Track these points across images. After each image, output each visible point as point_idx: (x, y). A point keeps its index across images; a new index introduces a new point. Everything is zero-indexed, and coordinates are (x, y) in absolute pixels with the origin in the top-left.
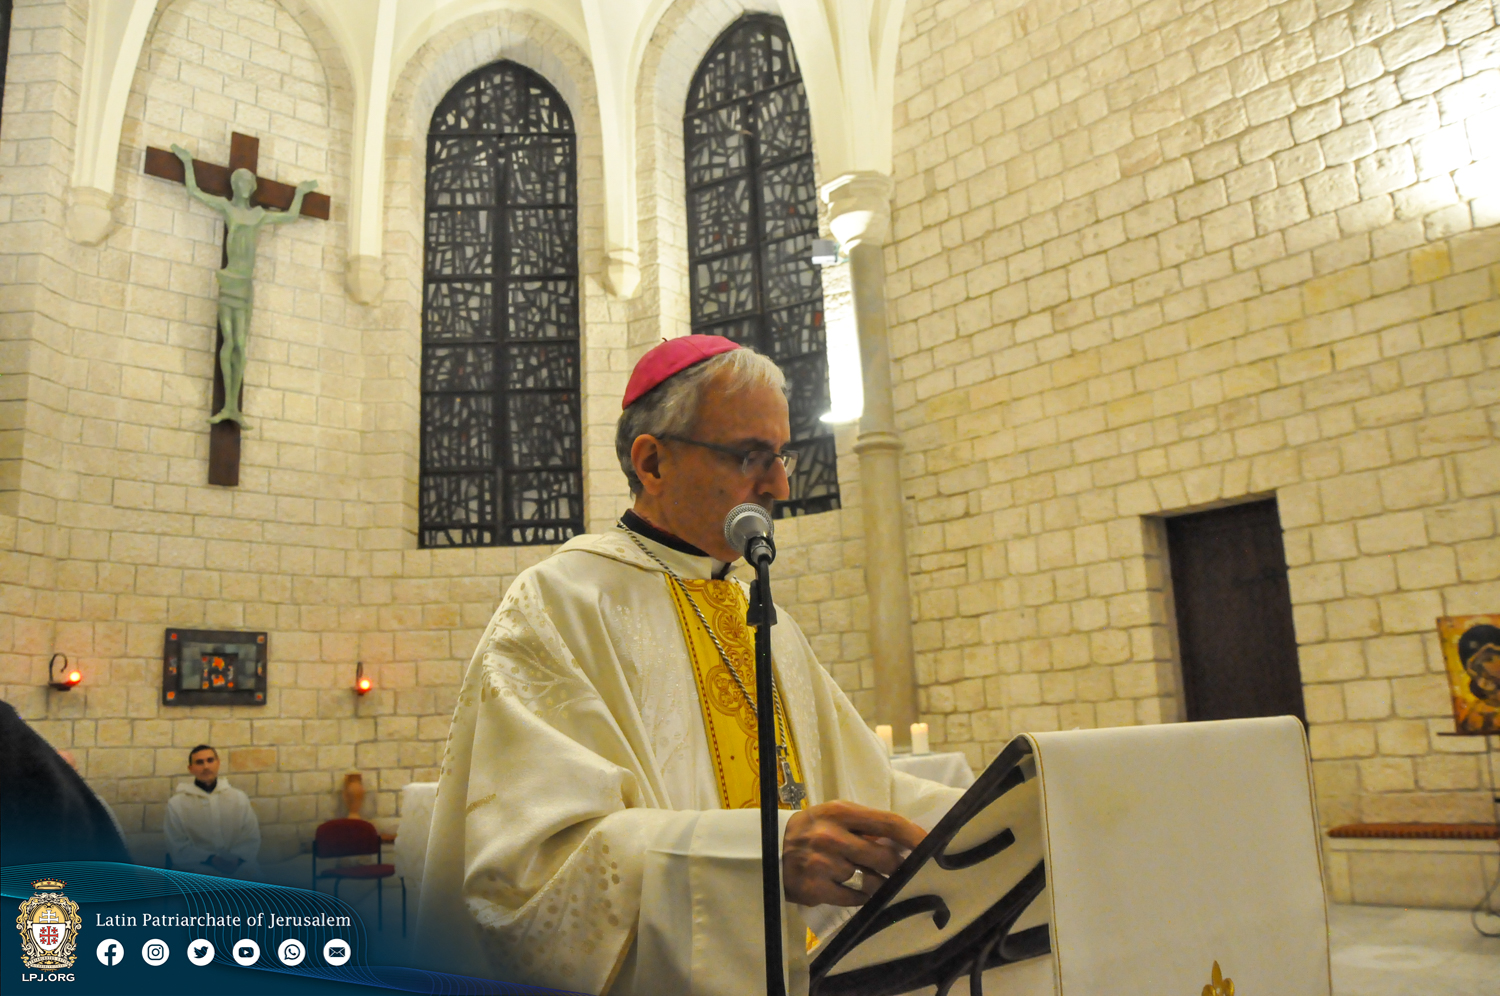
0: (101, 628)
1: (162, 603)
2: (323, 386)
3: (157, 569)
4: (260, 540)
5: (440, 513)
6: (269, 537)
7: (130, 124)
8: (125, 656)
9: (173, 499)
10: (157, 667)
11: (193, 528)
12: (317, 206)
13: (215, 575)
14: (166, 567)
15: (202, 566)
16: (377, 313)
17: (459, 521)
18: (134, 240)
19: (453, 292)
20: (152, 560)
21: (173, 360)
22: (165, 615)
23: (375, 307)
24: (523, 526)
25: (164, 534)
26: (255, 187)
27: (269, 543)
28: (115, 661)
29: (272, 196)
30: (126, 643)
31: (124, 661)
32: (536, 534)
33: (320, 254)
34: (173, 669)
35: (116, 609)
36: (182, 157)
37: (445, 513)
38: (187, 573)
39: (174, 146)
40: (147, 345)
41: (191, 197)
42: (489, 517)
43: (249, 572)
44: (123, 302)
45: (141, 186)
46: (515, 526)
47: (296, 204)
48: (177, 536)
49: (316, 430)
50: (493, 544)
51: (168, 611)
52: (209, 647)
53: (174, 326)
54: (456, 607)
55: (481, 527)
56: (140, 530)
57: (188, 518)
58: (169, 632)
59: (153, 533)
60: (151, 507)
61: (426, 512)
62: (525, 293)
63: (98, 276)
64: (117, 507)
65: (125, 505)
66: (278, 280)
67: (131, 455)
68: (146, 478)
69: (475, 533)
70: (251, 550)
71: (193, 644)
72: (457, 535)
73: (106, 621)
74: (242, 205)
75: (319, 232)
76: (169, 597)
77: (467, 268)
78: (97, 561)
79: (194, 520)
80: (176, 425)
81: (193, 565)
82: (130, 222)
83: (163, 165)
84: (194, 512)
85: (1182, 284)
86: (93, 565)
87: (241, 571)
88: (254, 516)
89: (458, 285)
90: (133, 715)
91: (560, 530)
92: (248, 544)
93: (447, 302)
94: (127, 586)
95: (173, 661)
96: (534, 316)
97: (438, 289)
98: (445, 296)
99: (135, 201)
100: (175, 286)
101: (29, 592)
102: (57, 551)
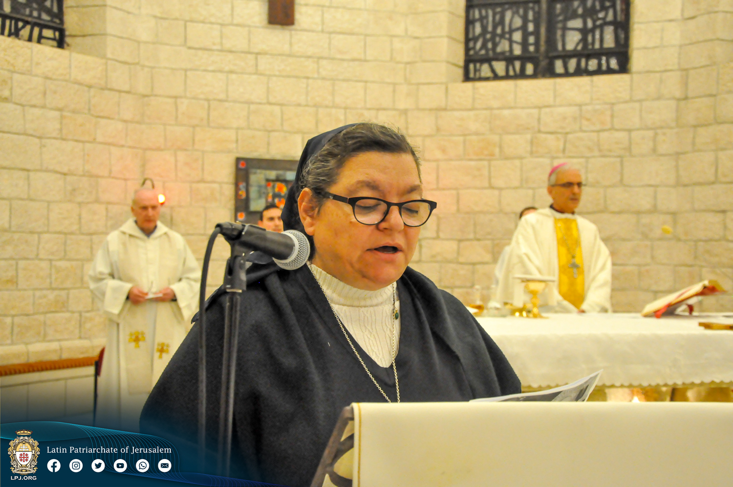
0: (181, 156)
1: (232, 134)
3: (227, 104)
4: (316, 76)
5: (484, 46)
6: (323, 73)
8: (202, 181)
9: (237, 39)
10: (229, 190)
11: (257, 65)
13: (277, 109)
14: (235, 101)
15: (265, 101)
17: (503, 53)
20: (222, 96)
22: (234, 145)
24: (566, 56)
25: (231, 72)
27: (324, 79)
28: (194, 185)
30: (203, 169)
31: (202, 186)
32: (579, 64)
34: (243, 193)
35: (194, 140)
37: (490, 45)
38: (253, 107)
42: (532, 49)
43: (307, 106)
46: (558, 57)
48: (242, 73)
50: (535, 76)
51: (237, 141)
52: (272, 174)
54: (496, 138)
55: (524, 59)
56: (211, 68)
57: (251, 57)
58: (238, 160)
59: (221, 71)
60: (219, 47)
61: (471, 44)
64: (190, 48)
65: (197, 46)
68: (213, 20)
69: (518, 64)
70: (308, 85)
71: (258, 171)
72: (500, 67)
73: (186, 150)
76: (238, 129)
78: (176, 97)
79: (256, 59)
81: (258, 101)
84: (256, 51)
86: (173, 100)
87: (299, 105)
88: (310, 54)
91: (604, 59)
92: (305, 81)
94: (202, 120)
95: (242, 186)
101: (120, 126)
102: (141, 88)
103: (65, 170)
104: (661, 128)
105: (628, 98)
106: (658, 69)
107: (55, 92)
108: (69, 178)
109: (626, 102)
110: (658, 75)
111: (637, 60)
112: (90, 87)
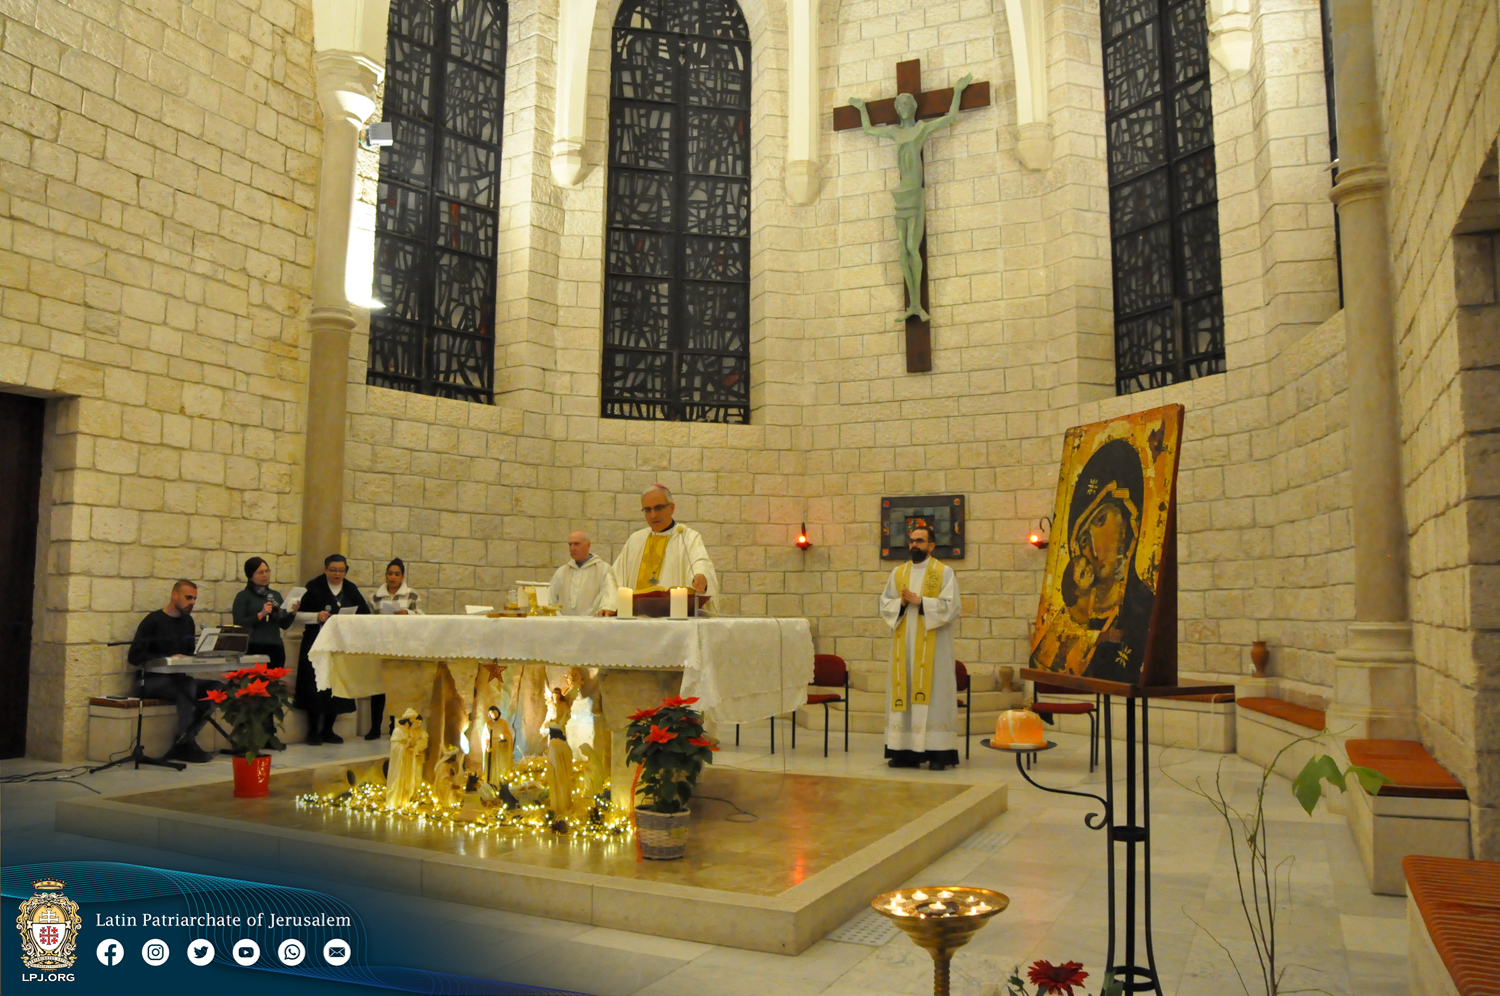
0: (837, 501)
1: (879, 477)
2: (1006, 262)
3: (874, 450)
4: (956, 414)
5: (1132, 361)
6: (964, 410)
7: (824, 93)
8: (854, 521)
9: (883, 391)
10: (876, 529)
11: (901, 412)
12: (976, 96)
13: (920, 449)
14: (882, 447)
15: (909, 443)
16: (1050, 175)
17: (1147, 365)
18: (838, 187)
19: (1131, 123)
20: (871, 444)
21: (876, 275)
22: (882, 487)
23: (1047, 170)
24: (1198, 361)
25: (878, 421)
27: (964, 416)
28: (848, 526)
29: (931, 105)
30: (855, 511)
31: (854, 526)
32: (1210, 365)
33: (994, 138)
34: (887, 531)
35: (847, 485)
36: (857, 106)
37: (1136, 359)
38: (898, 450)
39: (851, 99)
40: (856, 269)
41: (868, 135)
42: (1170, 356)
43: (949, 443)
44: (836, 240)
45: (840, 141)
46: (1192, 362)
47: (956, 105)
48: (888, 421)
49: (1002, 304)
50: (1176, 381)
51: (884, 483)
52: (910, 511)
53: (875, 247)
55: (1164, 369)
56: (860, 420)
57: (896, 405)
58: (883, 499)
59: (869, 421)
60: (866, 400)
61: (1122, 360)
62: (1189, 97)
63: (817, 226)
64: (842, 405)
65: (849, 402)
66: (958, 177)
67: (851, 361)
68: (862, 377)
69: (1159, 374)
70: (948, 424)
71: (898, 509)
72: (1145, 379)
73: (842, 495)
74: (907, 126)
75: (991, 118)
76: (885, 471)
77: (1139, 93)
78: (832, 449)
79: (900, 406)
80: (882, 329)
81: (903, 444)
82: (836, 175)
83: (845, 118)
84: (900, 398)
86: (830, 452)
87: (941, 443)
88: (950, 394)
89: (1134, 116)
90: (863, 568)
91: (1213, 362)
92: (946, 420)
93: (1127, 138)
94: (854, 467)
95: (886, 523)
96: (1198, 121)
97: (1119, 126)
98: (1124, 131)
99: (838, 155)
100: (874, 213)
101: (780, 479)
102: (804, 444)
103: (721, 520)
104: (1256, 429)
105: (1223, 399)
106: (1248, 364)
107: (711, 458)
108: (724, 526)
109: (1222, 404)
110: (1248, 370)
111: (1232, 356)
112: (748, 450)
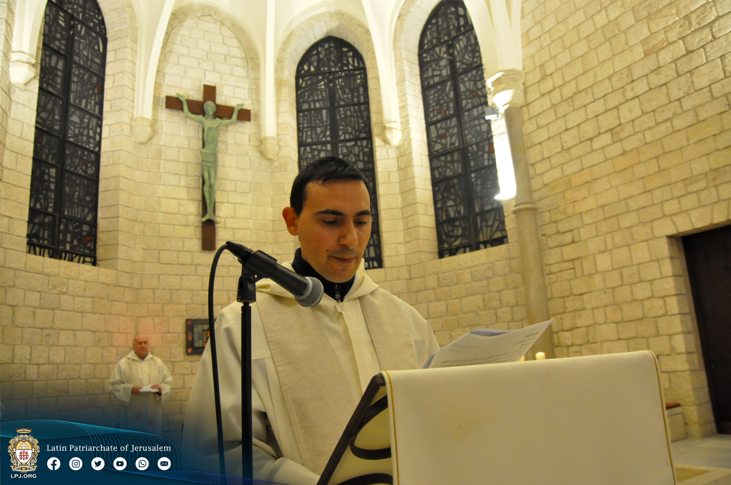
0: (157, 320)
1: (183, 307)
2: (253, 200)
3: (181, 292)
4: (227, 275)
6: (231, 273)
7: (158, 86)
8: (168, 332)
9: (186, 258)
10: (182, 337)
11: (196, 271)
12: (245, 115)
13: (207, 293)
14: (185, 290)
15: (201, 289)
16: (276, 163)
18: (162, 139)
19: (312, 150)
20: (178, 287)
21: (183, 193)
22: (185, 313)
23: (275, 161)
25: (183, 275)
26: (215, 109)
27: (232, 277)
28: (164, 335)
29: (224, 112)
30: (168, 326)
31: (168, 335)
33: (248, 138)
34: (190, 338)
35: (163, 311)
36: (181, 99)
38: (194, 292)
39: (178, 94)
40: (171, 187)
41: (187, 117)
43: (223, 290)
44: (159, 169)
45: (165, 114)
47: (235, 116)
48: (189, 275)
49: (251, 221)
51: (186, 310)
52: (206, 327)
53: (183, 178)
56: (172, 273)
57: (193, 267)
58: (187, 320)
59: (177, 275)
60: (176, 263)
62: (347, 148)
63: (148, 157)
64: (161, 264)
65: (165, 262)
66: (229, 152)
67: (166, 239)
68: (173, 249)
70: (223, 280)
71: (199, 326)
73: (159, 316)
74: (210, 118)
75: (247, 127)
76: (187, 304)
77: (318, 138)
78: (154, 289)
79: (196, 268)
80: (186, 224)
81: (197, 289)
82: (160, 132)
83: (173, 103)
84: (196, 264)
85: (682, 110)
86: (152, 291)
87: (219, 290)
88: (223, 264)
89: (314, 147)
90: (174, 360)
91: (371, 262)
92: (221, 278)
93: (310, 156)
94: (168, 300)
95: (190, 334)
96: (352, 158)
97: (305, 149)
98: (308, 153)
99: (162, 121)
100: (182, 159)
101: (124, 305)
102: (136, 285)
103: (95, 329)
104: (401, 293)
105: (384, 280)
106: (397, 266)
107: (90, 288)
108: (97, 334)
109: (383, 282)
110: (397, 268)
111: (387, 262)
112: (109, 285)
